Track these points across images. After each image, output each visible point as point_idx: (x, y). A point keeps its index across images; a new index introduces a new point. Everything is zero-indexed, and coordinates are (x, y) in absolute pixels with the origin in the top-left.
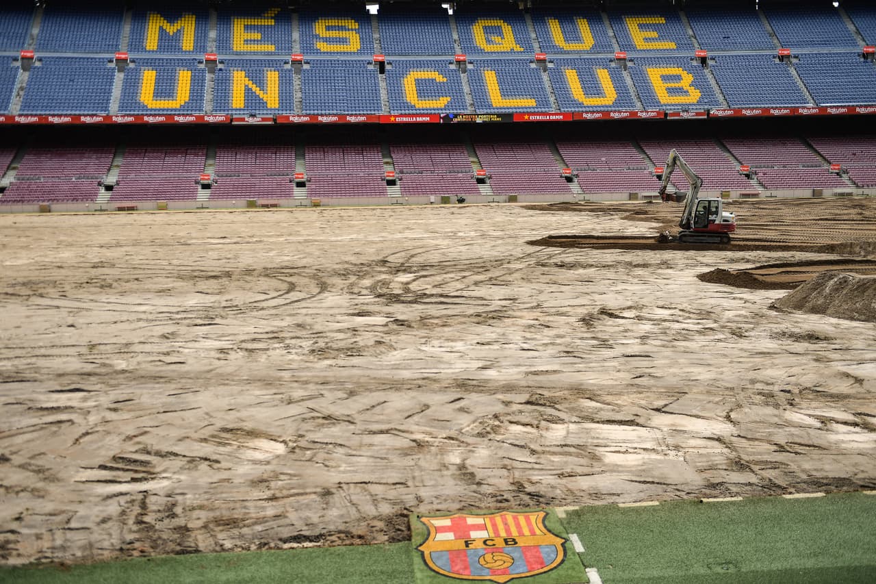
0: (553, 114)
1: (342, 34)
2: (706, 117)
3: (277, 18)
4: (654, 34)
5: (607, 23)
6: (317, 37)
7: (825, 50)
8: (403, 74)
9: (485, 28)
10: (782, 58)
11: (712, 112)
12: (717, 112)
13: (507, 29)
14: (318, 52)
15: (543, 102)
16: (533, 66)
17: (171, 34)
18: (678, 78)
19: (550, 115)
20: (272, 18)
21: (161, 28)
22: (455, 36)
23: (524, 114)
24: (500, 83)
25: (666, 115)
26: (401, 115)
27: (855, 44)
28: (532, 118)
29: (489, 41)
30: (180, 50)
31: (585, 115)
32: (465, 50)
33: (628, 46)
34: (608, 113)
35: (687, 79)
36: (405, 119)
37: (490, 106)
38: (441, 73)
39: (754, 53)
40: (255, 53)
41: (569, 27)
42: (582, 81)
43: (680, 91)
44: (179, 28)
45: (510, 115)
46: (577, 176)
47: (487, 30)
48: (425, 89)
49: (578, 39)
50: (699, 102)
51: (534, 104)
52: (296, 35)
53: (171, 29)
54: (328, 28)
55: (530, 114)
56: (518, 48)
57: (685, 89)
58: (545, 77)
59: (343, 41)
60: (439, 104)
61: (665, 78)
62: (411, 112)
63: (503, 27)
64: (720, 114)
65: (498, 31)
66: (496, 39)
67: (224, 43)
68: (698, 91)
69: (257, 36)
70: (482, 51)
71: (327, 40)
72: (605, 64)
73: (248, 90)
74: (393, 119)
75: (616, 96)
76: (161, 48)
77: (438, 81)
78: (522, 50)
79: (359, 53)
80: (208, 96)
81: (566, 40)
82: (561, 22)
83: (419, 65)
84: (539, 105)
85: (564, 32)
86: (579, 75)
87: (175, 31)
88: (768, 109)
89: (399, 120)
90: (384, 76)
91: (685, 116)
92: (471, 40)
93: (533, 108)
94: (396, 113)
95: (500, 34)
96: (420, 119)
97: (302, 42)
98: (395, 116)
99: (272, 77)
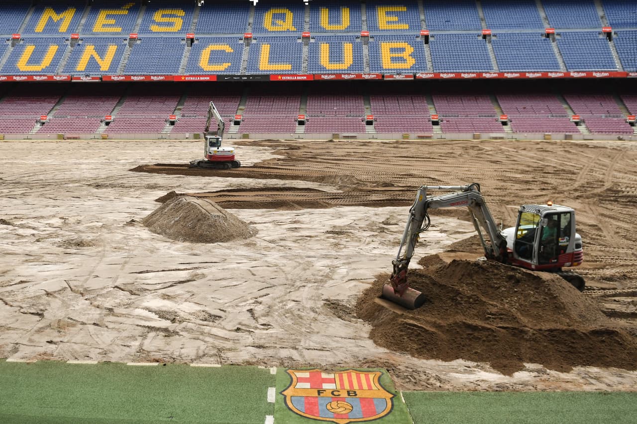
0: (299, 76)
1: (172, 20)
2: (413, 79)
3: (130, 10)
4: (395, 19)
5: (364, 11)
6: (154, 22)
7: (517, 31)
8: (204, 47)
9: (274, 15)
10: (485, 37)
11: (417, 75)
12: (422, 75)
13: (289, 15)
14: (151, 32)
15: (297, 67)
16: (300, 41)
17: (55, 21)
18: (402, 50)
19: (297, 76)
20: (127, 9)
21: (50, 18)
22: (251, 20)
23: (280, 75)
24: (271, 53)
25: (383, 76)
26: (190, 76)
27: (541, 27)
28: (284, 78)
29: (273, 24)
30: (57, 32)
31: (323, 77)
32: (254, 30)
33: (373, 27)
34: (341, 74)
35: (410, 50)
36: (192, 79)
37: (258, 69)
38: (231, 46)
39: (464, 32)
40: (107, 33)
41: (335, 14)
42: (331, 52)
43: (402, 59)
44: (62, 17)
45: (268, 76)
46: (308, 120)
47: (275, 16)
48: (215, 57)
49: (338, 22)
50: (412, 68)
51: (290, 68)
52: (140, 21)
53: (56, 17)
54: (163, 16)
55: (282, 75)
56: (293, 29)
57: (405, 58)
58: (305, 49)
59: (170, 24)
60: (221, 68)
61: (393, 50)
62: (199, 73)
63: (287, 14)
64: (424, 76)
65: (283, 17)
66: (279, 22)
67: (88, 27)
68: (414, 59)
69: (113, 21)
70: (266, 31)
71: (159, 24)
72: (351, 40)
73: (92, 58)
74: (183, 78)
75: (351, 63)
76: (45, 31)
77: (227, 51)
78: (295, 30)
79: (179, 32)
80: (63, 63)
81: (330, 23)
82: (330, 11)
83: (217, 41)
84: (293, 68)
85: (330, 17)
86: (330, 48)
87: (59, 19)
88: (460, 73)
89: (187, 79)
90: (190, 48)
91: (398, 78)
92: (261, 23)
93: (288, 71)
94: (188, 74)
95: (284, 19)
96: (202, 79)
97: (142, 25)
98: (185, 76)
99: (112, 49)
